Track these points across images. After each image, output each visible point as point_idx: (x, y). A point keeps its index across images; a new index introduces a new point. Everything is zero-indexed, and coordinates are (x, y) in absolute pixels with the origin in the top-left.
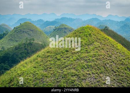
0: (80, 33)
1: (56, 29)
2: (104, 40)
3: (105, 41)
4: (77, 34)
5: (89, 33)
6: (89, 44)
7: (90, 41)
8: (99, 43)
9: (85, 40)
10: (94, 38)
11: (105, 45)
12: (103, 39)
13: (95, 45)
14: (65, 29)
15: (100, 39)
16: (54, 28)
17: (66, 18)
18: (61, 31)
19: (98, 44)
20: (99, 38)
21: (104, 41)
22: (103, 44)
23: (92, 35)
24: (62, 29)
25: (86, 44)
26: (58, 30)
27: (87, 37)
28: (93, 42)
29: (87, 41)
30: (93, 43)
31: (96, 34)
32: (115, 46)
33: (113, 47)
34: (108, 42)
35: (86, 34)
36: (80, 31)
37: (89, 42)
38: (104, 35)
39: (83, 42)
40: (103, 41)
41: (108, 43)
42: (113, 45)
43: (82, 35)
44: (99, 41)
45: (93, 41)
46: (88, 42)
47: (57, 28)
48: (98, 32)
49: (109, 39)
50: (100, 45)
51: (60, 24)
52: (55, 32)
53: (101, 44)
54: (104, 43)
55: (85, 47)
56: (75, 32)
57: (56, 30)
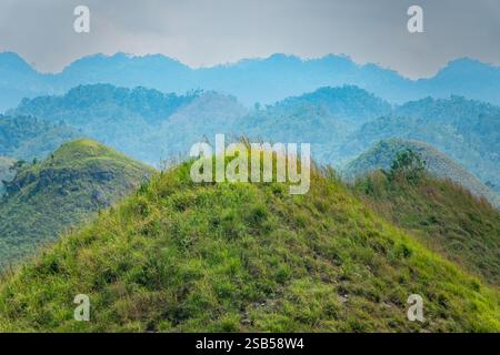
0: (180, 207)
1: (22, 184)
2: (368, 262)
3: (375, 268)
4: (155, 214)
5: (253, 206)
6: (245, 297)
7: (254, 273)
8: (329, 288)
9: (219, 260)
10: (290, 242)
11: (378, 300)
12: (360, 250)
13: (295, 300)
14: (100, 176)
15: (334, 257)
16: (10, 176)
17: (111, 88)
18: (60, 192)
19: (319, 296)
20: (332, 242)
21: (366, 270)
22: (359, 293)
23: (272, 220)
24: (73, 176)
25: (225, 294)
26: (37, 189)
27: (231, 235)
28: (281, 279)
29: (232, 272)
30: (279, 288)
31: (304, 214)
32: (454, 303)
33: (443, 316)
34: (403, 273)
35: (226, 213)
36: (179, 195)
37: (246, 280)
38: (365, 221)
39: (200, 277)
40: (357, 271)
41: (401, 281)
42: (442, 301)
43: (194, 223)
44: (329, 265)
45: (283, 266)
46: (239, 274)
47: (35, 170)
48: (324, 201)
49: (407, 253)
50: (339, 301)
51: (59, 141)
52: (12, 203)
53: (342, 292)
54: (367, 285)
55: (217, 313)
56: (143, 198)
57: (24, 191)
